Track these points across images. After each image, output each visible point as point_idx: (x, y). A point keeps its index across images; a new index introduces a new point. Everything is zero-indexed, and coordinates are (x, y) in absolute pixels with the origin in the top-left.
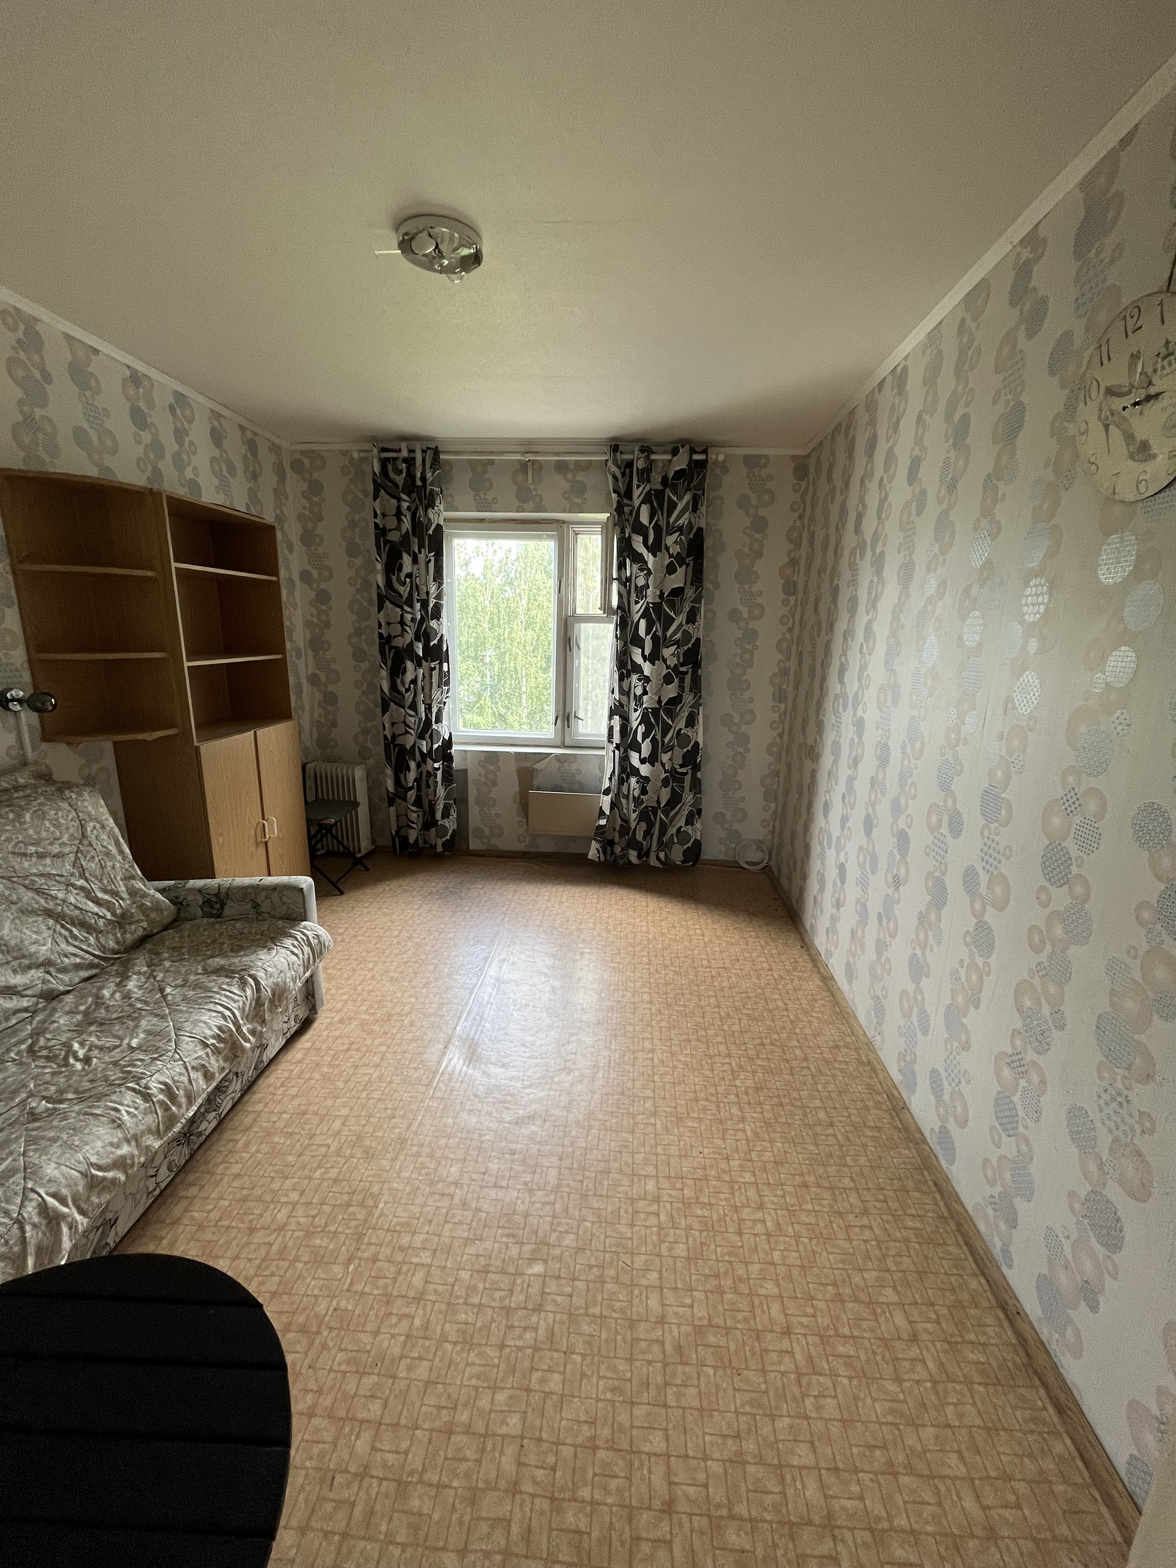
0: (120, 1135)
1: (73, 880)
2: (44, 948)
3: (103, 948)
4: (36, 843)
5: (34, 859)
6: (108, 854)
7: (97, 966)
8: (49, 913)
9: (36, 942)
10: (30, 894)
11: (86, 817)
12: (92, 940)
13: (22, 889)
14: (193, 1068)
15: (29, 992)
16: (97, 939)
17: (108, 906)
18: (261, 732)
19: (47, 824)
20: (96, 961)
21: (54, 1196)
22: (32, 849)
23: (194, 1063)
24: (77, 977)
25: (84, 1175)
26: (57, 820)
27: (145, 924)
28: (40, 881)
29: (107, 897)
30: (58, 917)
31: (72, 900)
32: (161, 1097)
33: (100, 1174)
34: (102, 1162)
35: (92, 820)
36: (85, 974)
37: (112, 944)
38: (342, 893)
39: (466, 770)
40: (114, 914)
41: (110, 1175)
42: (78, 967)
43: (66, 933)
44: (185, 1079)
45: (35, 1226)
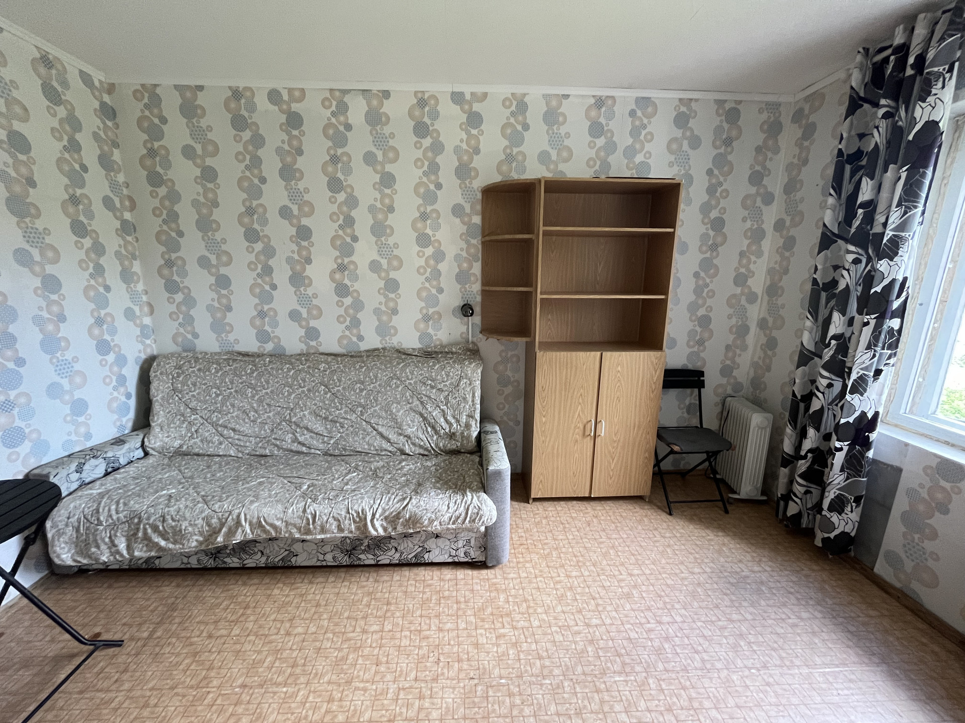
0: (282, 516)
1: (440, 404)
2: (410, 430)
3: (437, 445)
4: (433, 380)
5: (428, 387)
6: (465, 399)
7: (430, 451)
8: (421, 415)
9: (409, 425)
10: (418, 402)
11: (464, 377)
12: (435, 437)
13: (415, 399)
14: (333, 517)
15: (395, 445)
16: (437, 439)
17: (450, 425)
18: (607, 355)
19: (443, 373)
20: (430, 448)
21: (245, 515)
22: (430, 382)
23: (335, 515)
24: (418, 450)
25: (258, 518)
26: (449, 373)
27: (459, 444)
28: (425, 398)
29: (453, 421)
30: (425, 419)
31: (434, 414)
32: (310, 517)
33: (263, 523)
34: (267, 519)
35: (466, 378)
36: (422, 451)
37: (441, 445)
38: (670, 514)
39: (900, 470)
40: (450, 431)
41: (268, 528)
42: (421, 447)
43: (425, 429)
44: (325, 519)
45: (233, 519)
